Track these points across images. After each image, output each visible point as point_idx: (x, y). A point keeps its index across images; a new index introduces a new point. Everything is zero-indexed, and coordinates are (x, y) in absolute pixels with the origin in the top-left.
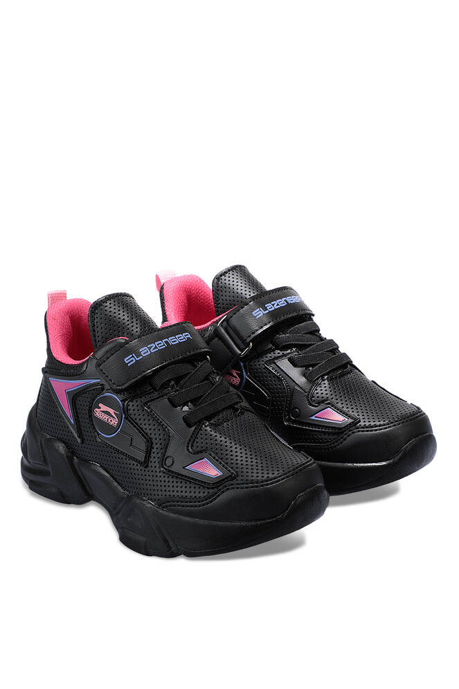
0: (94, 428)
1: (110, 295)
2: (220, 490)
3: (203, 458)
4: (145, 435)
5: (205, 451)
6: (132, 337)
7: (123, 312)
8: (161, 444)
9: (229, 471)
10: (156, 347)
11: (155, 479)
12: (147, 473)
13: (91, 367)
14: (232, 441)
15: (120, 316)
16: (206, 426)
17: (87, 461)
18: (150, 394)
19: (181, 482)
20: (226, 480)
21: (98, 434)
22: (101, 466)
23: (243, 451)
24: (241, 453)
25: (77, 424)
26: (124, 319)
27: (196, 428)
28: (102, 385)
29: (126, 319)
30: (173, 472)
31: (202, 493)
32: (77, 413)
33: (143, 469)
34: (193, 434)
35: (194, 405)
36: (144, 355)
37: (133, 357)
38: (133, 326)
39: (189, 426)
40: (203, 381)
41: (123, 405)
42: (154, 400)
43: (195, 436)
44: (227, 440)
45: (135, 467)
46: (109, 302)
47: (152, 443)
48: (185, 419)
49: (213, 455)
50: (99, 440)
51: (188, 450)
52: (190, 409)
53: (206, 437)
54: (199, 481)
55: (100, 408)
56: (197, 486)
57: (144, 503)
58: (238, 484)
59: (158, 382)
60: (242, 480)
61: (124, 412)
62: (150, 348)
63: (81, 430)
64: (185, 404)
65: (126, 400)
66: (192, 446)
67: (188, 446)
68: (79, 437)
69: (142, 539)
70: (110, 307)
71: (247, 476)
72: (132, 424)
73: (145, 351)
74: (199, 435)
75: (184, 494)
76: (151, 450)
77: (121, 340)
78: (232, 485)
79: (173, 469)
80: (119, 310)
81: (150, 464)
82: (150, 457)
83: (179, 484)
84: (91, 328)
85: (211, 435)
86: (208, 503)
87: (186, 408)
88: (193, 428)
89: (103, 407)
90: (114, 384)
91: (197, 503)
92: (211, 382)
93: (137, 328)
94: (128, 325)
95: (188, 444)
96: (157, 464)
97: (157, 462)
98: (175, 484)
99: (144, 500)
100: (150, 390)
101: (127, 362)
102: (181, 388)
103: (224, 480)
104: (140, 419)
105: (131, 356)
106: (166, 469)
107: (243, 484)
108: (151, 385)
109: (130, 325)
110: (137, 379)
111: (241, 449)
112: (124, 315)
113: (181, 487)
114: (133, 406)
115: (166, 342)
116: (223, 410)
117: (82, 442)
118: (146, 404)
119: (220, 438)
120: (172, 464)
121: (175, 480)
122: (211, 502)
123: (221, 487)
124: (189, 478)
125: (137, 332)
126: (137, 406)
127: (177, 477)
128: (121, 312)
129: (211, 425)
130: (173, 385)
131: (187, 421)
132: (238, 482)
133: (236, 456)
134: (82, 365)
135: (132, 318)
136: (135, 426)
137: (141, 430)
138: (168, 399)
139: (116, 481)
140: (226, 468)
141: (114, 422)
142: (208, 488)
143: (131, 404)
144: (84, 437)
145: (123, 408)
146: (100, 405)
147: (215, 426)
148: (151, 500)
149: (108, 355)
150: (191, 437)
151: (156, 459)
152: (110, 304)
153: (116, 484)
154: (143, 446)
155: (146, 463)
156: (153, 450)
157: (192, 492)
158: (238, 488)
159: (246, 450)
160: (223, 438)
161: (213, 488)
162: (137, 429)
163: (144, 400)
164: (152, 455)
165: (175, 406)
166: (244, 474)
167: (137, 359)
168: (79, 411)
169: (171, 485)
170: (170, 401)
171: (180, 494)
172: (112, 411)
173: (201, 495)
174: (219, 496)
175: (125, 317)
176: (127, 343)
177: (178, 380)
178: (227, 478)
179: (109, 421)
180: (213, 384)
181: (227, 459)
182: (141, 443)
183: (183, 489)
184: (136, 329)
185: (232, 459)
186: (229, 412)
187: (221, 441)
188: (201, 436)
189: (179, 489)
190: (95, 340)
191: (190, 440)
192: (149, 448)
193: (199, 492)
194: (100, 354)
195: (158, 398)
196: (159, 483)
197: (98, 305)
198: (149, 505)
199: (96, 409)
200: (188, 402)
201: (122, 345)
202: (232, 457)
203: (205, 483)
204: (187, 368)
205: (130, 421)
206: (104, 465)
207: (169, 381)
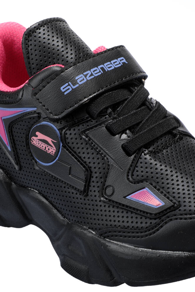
0: (32, 156)
1: (43, 21)
2: (163, 221)
3: (144, 188)
4: (83, 163)
5: (146, 180)
6: (67, 64)
7: (57, 38)
8: (100, 173)
9: (171, 201)
10: (92, 75)
11: (96, 208)
12: (87, 202)
13: (27, 95)
14: (173, 169)
15: (54, 43)
16: (145, 155)
17: (24, 187)
18: (87, 122)
19: (122, 212)
20: (168, 210)
21: (36, 162)
22: (40, 193)
23: (184, 179)
24: (182, 181)
25: (14, 151)
26: (58, 46)
27: (135, 157)
28: (38, 113)
29: (61, 45)
30: (113, 201)
31: (145, 223)
32: (14, 140)
33: (83, 197)
34: (132, 162)
35: (132, 132)
36: (80, 83)
37: (69, 85)
38: (67, 53)
39: (129, 155)
40: (140, 107)
41: (61, 134)
42: (92, 128)
43: (134, 165)
44: (168, 168)
45: (74, 195)
46: (42, 28)
47: (92, 172)
48: (124, 147)
49: (154, 184)
50: (37, 168)
51: (128, 179)
52: (129, 137)
53: (146, 165)
54: (141, 211)
55: (37, 136)
56: (139, 217)
57: (85, 232)
58: (181, 215)
59: (96, 109)
60: (185, 210)
61: (62, 140)
62: (86, 76)
63: (18, 157)
64: (124, 132)
65: (64, 128)
66: (132, 175)
67: (128, 176)
68: (17, 164)
69: (83, 267)
70: (44, 34)
71: (190, 206)
72: (70, 152)
73: (81, 79)
74: (139, 164)
75: (125, 224)
76: (90, 179)
77: (56, 67)
78: (175, 215)
79: (113, 198)
80: (53, 37)
81: (90, 193)
82: (89, 186)
83: (120, 214)
84: (25, 56)
85: (151, 164)
86: (151, 234)
87: (124, 136)
88: (133, 157)
89: (40, 136)
90: (51, 113)
91: (139, 234)
92: (148, 107)
93: (72, 54)
94: (63, 51)
95: (128, 172)
96: (97, 193)
97: (97, 192)
98: (116, 214)
99: (85, 229)
100: (87, 118)
101: (63, 91)
102: (119, 116)
103: (166, 210)
104: (78, 148)
105: (67, 84)
106: (106, 199)
107: (186, 214)
108: (88, 113)
109: (65, 52)
110: (74, 107)
111: (182, 177)
112: (58, 42)
113: (123, 217)
114: (71, 134)
115: (102, 68)
116: (161, 136)
117: (20, 169)
118: (84, 132)
119: (160, 167)
120: (113, 194)
121: (116, 210)
122: (154, 232)
123: (163, 218)
124: (131, 207)
125: (72, 58)
126: (75, 134)
127: (118, 207)
128: (55, 38)
129: (150, 153)
130: (110, 113)
131: (126, 149)
132: (181, 212)
133: (178, 185)
134: (18, 92)
135: (67, 45)
136: (73, 155)
137: (79, 159)
138: (106, 127)
139: (56, 208)
140: (168, 198)
141: (52, 150)
142: (151, 219)
143: (68, 132)
144: (22, 164)
145: (61, 137)
146: (37, 133)
147: (154, 154)
148: (92, 229)
149: (44, 83)
150: (131, 166)
151: (96, 189)
152: (44, 30)
153: (55, 211)
154: (83, 176)
155: (86, 192)
156: (93, 179)
157: (134, 223)
158: (181, 219)
159: (187, 178)
160: (163, 167)
161: (155, 219)
162: (76, 158)
163: (82, 128)
164: (92, 184)
165: (114, 135)
166: (187, 204)
167: (74, 87)
168: (16, 138)
169: (112, 214)
170: (108, 129)
171: (121, 224)
172: (49, 140)
173: (143, 225)
174: (162, 227)
175: (60, 43)
176: (62, 71)
177: (114, 107)
178: (169, 208)
179: (47, 149)
180: (151, 110)
181: (168, 188)
182: (80, 171)
183: (125, 219)
184: (70, 56)
185: (173, 189)
186: (168, 137)
187: (161, 170)
188: (141, 165)
189: (120, 219)
190: (30, 68)
191: (130, 169)
192: (89, 177)
193: (141, 223)
194: (35, 82)
195: (96, 126)
196: (99, 212)
197: (31, 32)
198: (90, 235)
199: (33, 137)
200: (126, 130)
201: (56, 74)
202: (173, 186)
203: (147, 213)
204: (124, 94)
205: (67, 150)
206: (43, 192)
207: (107, 108)
